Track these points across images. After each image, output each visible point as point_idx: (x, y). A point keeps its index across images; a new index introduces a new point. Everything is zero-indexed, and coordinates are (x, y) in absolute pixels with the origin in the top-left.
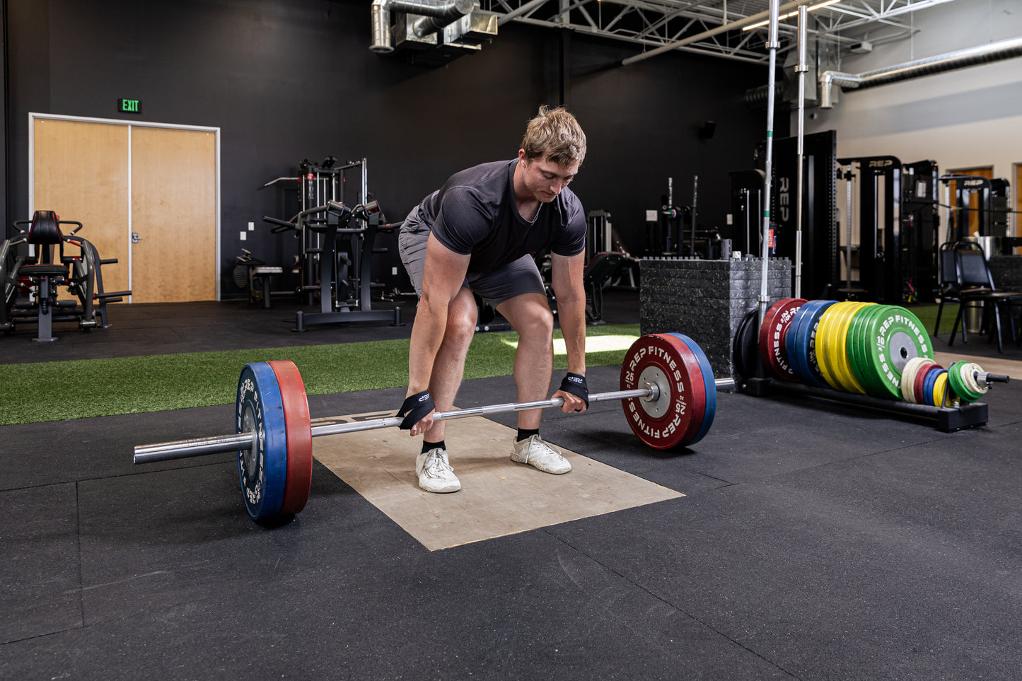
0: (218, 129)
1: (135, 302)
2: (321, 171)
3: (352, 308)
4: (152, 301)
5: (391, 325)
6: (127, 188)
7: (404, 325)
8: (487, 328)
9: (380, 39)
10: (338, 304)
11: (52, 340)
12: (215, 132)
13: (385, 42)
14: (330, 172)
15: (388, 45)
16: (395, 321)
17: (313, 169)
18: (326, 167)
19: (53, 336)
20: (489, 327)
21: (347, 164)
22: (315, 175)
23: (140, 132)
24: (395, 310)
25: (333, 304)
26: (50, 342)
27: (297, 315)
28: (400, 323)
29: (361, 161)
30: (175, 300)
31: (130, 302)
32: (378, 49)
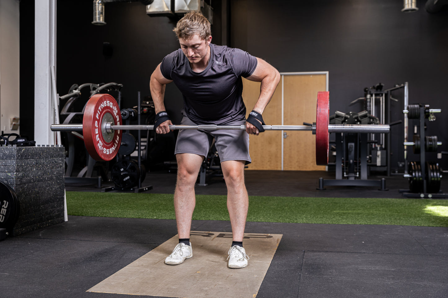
0: (327, 73)
1: (285, 169)
2: (376, 93)
3: (356, 177)
4: (293, 169)
5: (379, 190)
6: (281, 109)
7: (388, 190)
8: (430, 196)
9: (408, 3)
10: (346, 174)
11: (205, 185)
12: (325, 74)
13: (411, 5)
14: (382, 92)
15: (414, 7)
16: (382, 188)
17: (370, 92)
18: (379, 90)
19: (206, 183)
20: (433, 195)
21: (395, 86)
22: (372, 95)
23: (288, 78)
24: (382, 181)
25: (343, 175)
26: (204, 186)
27: (320, 180)
28: (385, 188)
29: (404, 84)
30: (304, 170)
31: (282, 169)
32: (407, 10)
